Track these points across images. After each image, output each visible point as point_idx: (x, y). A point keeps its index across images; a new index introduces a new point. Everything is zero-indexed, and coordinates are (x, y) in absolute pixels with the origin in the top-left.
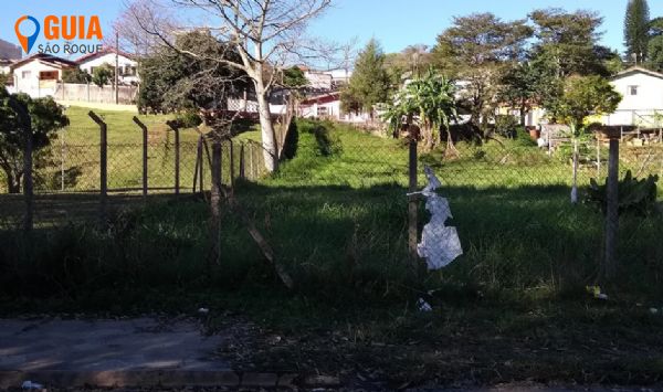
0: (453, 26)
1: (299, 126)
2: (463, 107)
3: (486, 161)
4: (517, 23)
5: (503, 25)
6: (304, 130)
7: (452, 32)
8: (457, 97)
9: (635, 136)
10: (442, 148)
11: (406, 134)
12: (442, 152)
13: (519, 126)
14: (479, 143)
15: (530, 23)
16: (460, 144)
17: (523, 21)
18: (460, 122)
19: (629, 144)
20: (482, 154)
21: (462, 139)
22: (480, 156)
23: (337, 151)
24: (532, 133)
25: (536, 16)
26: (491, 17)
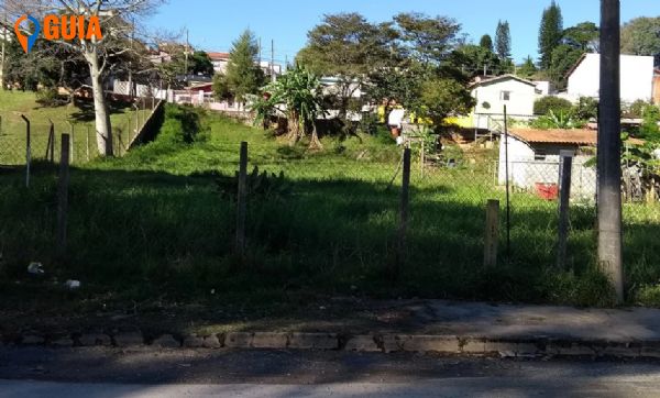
0: (323, 23)
1: (167, 111)
2: (329, 102)
3: (345, 156)
4: (384, 25)
5: (369, 26)
6: (171, 116)
7: (322, 30)
8: (325, 92)
9: (488, 139)
10: (307, 142)
11: (276, 126)
12: (306, 145)
13: (380, 124)
14: (342, 139)
15: (396, 27)
16: (324, 139)
17: (390, 24)
18: (328, 117)
19: (482, 145)
20: (343, 148)
21: (326, 134)
22: (340, 150)
23: (204, 139)
24: (394, 131)
25: (402, 19)
26: (359, 18)
